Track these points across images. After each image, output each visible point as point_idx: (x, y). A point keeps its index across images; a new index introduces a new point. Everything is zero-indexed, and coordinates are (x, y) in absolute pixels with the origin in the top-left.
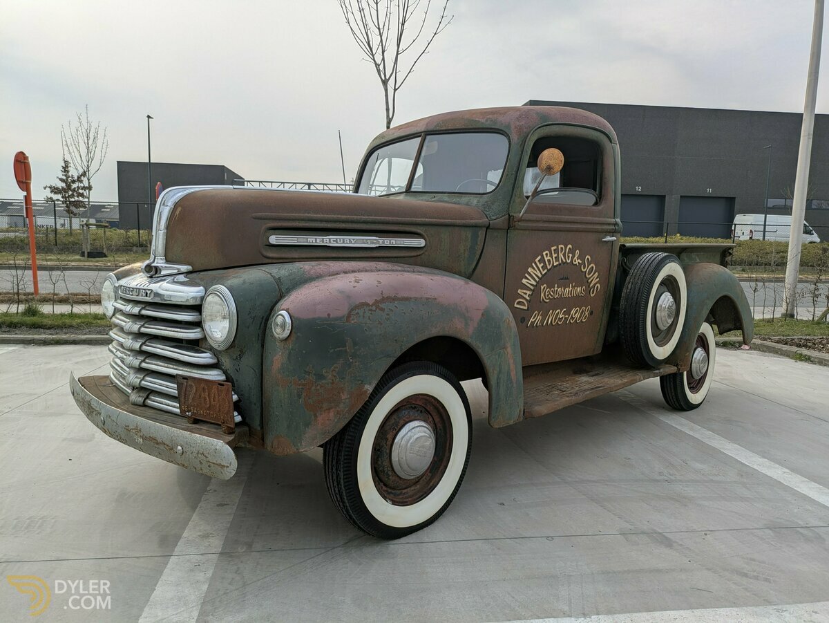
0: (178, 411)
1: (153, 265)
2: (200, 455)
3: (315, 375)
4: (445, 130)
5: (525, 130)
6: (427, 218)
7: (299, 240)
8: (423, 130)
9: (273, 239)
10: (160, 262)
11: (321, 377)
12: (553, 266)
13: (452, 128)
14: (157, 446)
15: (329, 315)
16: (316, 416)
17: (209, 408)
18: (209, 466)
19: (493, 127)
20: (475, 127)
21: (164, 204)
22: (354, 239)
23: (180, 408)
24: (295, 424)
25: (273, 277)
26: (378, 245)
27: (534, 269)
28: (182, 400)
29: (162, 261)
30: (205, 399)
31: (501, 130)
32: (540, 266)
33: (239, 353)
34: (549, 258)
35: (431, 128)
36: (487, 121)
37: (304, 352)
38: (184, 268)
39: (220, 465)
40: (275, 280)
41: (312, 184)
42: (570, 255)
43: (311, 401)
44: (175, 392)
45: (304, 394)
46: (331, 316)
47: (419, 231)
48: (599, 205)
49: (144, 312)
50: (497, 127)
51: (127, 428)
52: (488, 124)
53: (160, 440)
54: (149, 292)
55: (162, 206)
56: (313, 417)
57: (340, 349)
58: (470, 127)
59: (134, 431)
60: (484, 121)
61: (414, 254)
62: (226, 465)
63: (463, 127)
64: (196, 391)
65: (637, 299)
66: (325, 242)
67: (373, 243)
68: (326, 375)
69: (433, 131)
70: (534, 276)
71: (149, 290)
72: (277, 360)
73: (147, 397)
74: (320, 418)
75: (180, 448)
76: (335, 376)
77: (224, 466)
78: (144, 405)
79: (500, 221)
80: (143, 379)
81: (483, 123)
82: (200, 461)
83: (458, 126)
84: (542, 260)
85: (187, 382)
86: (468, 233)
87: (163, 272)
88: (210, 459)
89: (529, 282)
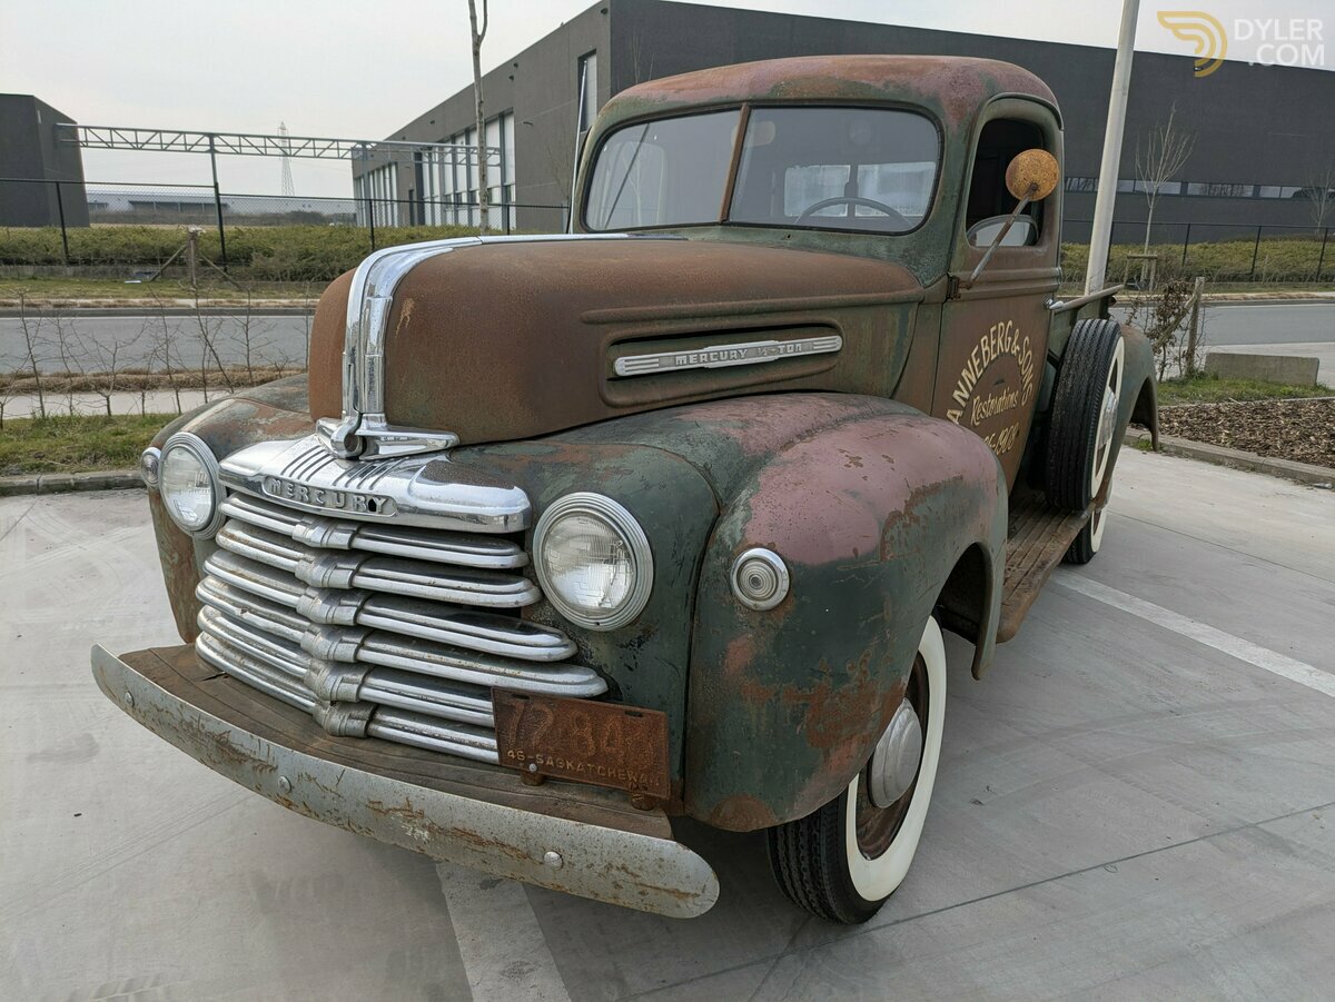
0: (494, 756)
1: (358, 432)
2: (614, 872)
3: (831, 676)
4: (795, 100)
5: (969, 109)
6: (843, 293)
7: (664, 362)
8: (744, 98)
9: (624, 365)
10: (373, 427)
11: (842, 678)
12: (991, 362)
13: (811, 96)
14: (479, 848)
15: (855, 551)
16: (827, 754)
17: (592, 759)
18: (642, 893)
19: (903, 99)
20: (861, 97)
21: (371, 294)
22: (743, 349)
23: (500, 750)
24: (781, 772)
25: (694, 465)
26: (777, 357)
27: (968, 370)
28: (511, 738)
29: (379, 425)
30: (581, 740)
31: (921, 107)
32: (976, 364)
33: (641, 634)
34: (987, 348)
35: (763, 93)
36: (886, 86)
37: (813, 632)
38: (440, 440)
39: (675, 892)
40: (700, 471)
41: (217, 135)
42: (1010, 339)
43: (820, 727)
44: (490, 719)
45: (808, 715)
46: (860, 553)
47: (834, 321)
48: (1041, 245)
49: (361, 543)
50: (909, 101)
51: (376, 806)
52: (891, 93)
53: (487, 836)
54: (379, 503)
55: (367, 298)
56: (822, 756)
57: (876, 617)
58: (851, 96)
59: (399, 814)
60: (879, 85)
61: (824, 366)
62: (693, 892)
63: (836, 96)
64: (555, 722)
65: (1086, 404)
66: (702, 359)
67: (770, 353)
68: (849, 672)
69: (769, 100)
70: (968, 382)
71: (379, 497)
72: (741, 651)
73: (371, 719)
74: (834, 757)
75: (553, 855)
76: (865, 672)
77: (687, 894)
78: (368, 736)
79: (938, 289)
80: (363, 684)
81: (880, 90)
82: (615, 883)
83: (824, 94)
84: (979, 355)
85: (526, 705)
86: (894, 316)
87: (384, 451)
88: (645, 878)
89: (962, 394)
